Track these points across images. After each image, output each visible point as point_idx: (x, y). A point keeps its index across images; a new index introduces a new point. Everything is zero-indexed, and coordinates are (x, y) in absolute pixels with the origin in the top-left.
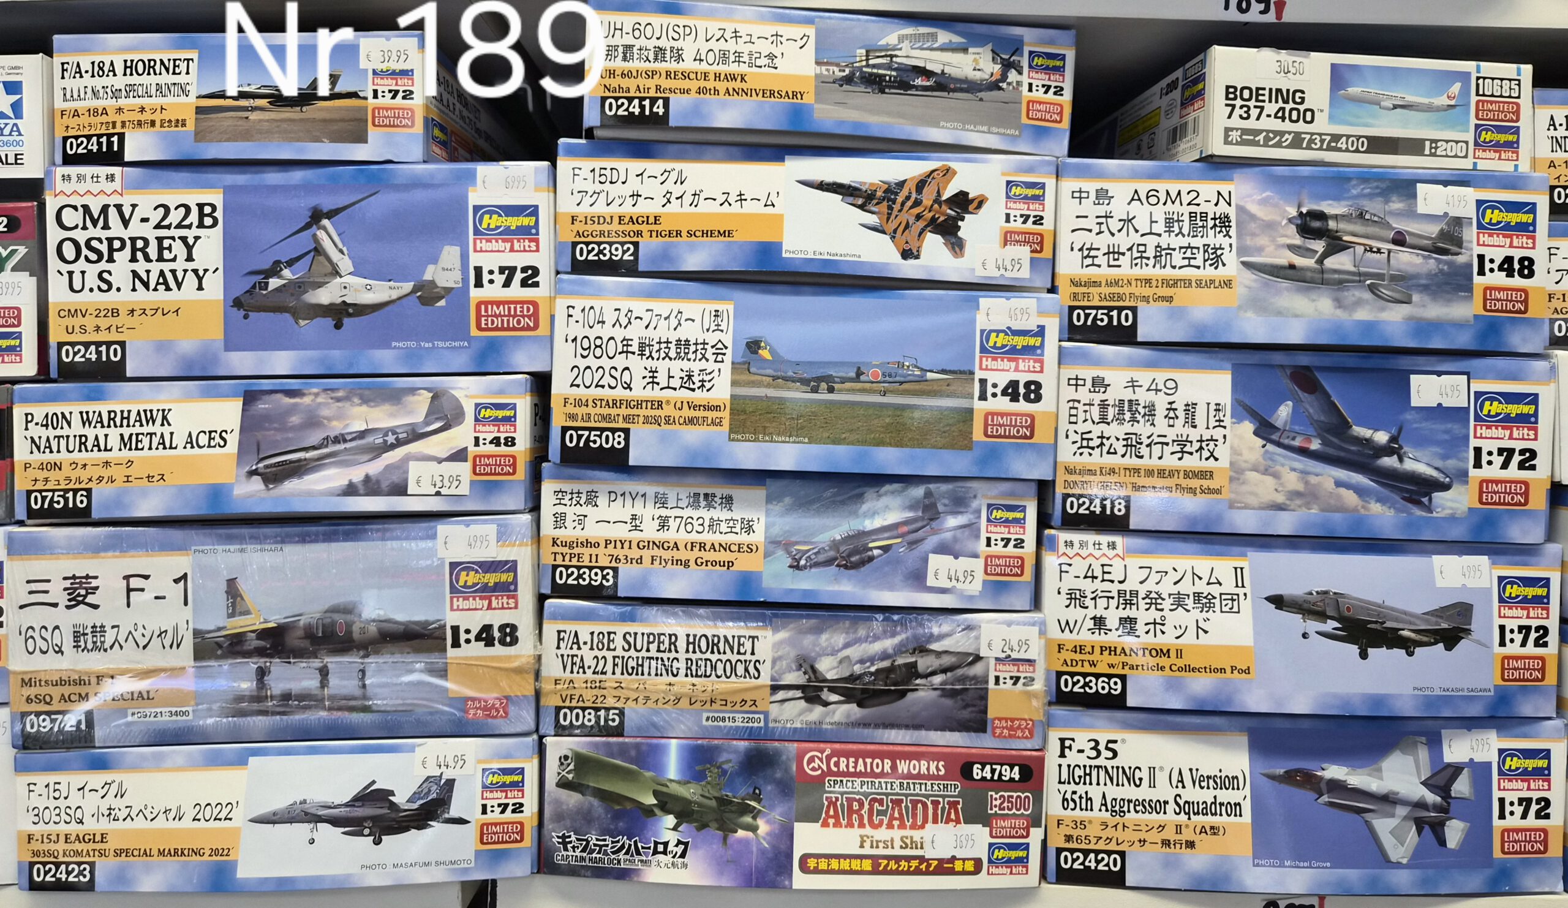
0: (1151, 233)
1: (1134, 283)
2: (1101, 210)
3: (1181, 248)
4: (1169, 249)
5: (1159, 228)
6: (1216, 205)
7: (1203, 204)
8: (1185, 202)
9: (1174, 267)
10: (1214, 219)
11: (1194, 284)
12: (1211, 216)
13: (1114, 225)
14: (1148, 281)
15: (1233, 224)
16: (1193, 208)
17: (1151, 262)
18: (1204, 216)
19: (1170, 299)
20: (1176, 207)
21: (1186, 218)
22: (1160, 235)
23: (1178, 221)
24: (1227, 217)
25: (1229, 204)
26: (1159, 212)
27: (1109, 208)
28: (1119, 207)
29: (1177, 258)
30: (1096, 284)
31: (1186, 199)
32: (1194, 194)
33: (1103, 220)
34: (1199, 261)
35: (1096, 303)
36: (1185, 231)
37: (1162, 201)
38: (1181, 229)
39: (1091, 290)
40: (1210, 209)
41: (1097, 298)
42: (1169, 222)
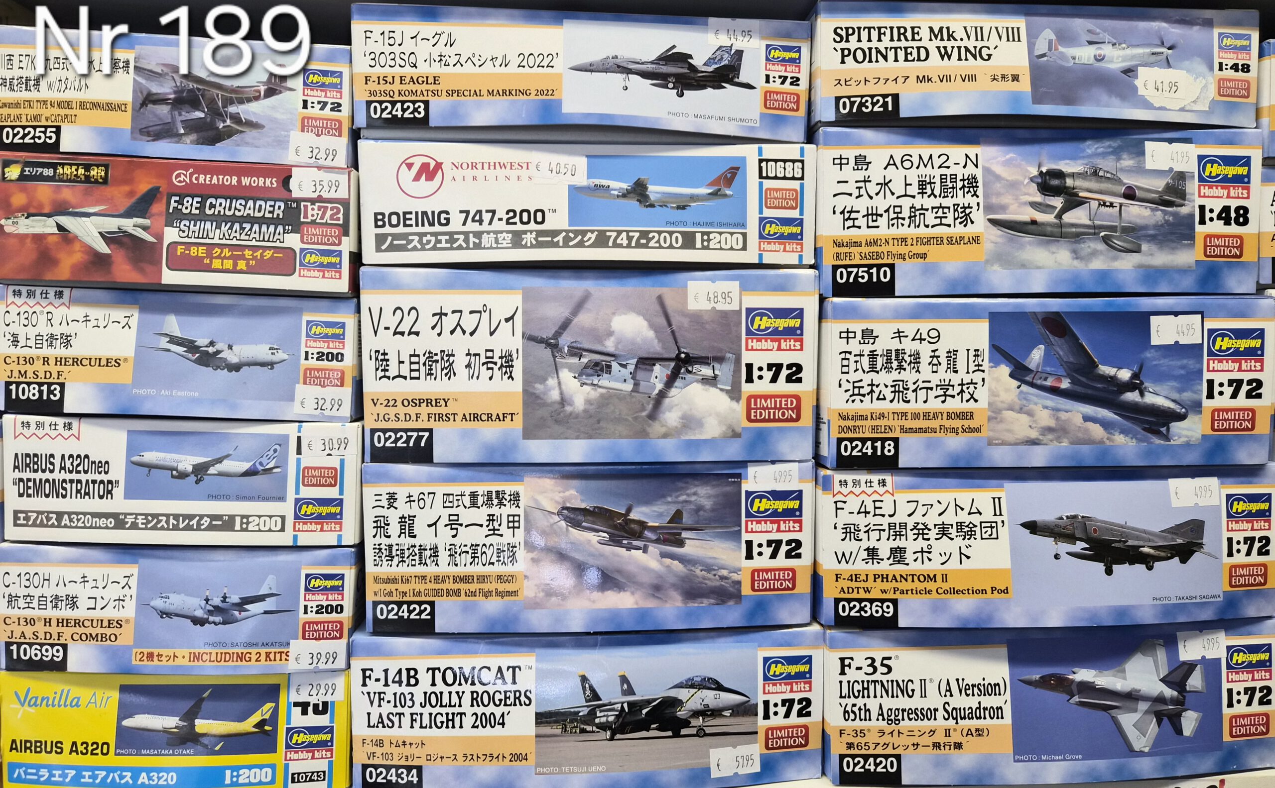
0: (906, 195)
1: (891, 242)
2: (860, 175)
3: (933, 208)
4: (922, 209)
5: (914, 190)
6: (964, 167)
7: (953, 167)
8: (936, 165)
9: (927, 226)
10: (963, 180)
11: (945, 241)
12: (960, 177)
13: (872, 188)
14: (904, 240)
15: (980, 184)
16: (944, 171)
17: (907, 221)
18: (954, 177)
19: (924, 256)
20: (928, 171)
21: (937, 180)
22: (914, 197)
23: (930, 183)
24: (974, 178)
25: (976, 166)
26: (913, 176)
27: (867, 173)
28: (876, 173)
29: (930, 218)
30: (858, 244)
31: (937, 162)
32: (944, 158)
33: (862, 184)
34: (950, 220)
35: (857, 261)
36: (937, 192)
37: (915, 165)
38: (932, 190)
39: (853, 250)
40: (959, 172)
41: (858, 256)
42: (922, 185)
